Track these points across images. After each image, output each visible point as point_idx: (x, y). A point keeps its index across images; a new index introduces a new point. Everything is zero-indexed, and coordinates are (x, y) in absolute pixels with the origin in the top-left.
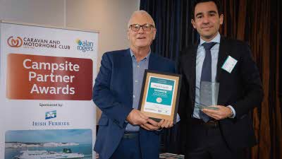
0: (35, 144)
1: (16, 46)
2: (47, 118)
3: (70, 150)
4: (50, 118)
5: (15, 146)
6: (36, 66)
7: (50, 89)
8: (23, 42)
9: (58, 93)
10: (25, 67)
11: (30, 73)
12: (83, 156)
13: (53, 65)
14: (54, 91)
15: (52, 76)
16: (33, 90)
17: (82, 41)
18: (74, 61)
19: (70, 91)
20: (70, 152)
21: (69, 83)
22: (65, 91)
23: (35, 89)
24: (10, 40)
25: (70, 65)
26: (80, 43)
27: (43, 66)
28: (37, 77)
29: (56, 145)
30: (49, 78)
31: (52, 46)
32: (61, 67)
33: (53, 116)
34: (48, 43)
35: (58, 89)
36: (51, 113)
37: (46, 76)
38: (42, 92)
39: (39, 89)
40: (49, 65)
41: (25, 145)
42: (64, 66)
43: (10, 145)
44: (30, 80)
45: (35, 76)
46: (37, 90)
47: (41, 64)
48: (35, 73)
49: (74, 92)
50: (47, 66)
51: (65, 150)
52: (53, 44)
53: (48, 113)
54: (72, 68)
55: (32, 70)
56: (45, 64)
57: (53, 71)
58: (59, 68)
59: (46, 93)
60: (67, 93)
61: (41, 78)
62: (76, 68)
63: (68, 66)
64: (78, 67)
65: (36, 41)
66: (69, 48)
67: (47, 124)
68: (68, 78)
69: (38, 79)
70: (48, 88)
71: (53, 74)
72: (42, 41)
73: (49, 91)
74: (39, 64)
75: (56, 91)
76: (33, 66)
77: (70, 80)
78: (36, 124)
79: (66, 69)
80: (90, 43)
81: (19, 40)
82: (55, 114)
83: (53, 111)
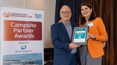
1: (7, 17)
2: (22, 49)
3: (32, 63)
5: (8, 62)
7: (23, 36)
8: (11, 15)
10: (12, 26)
11: (14, 29)
13: (24, 25)
14: (25, 36)
16: (15, 36)
17: (37, 14)
18: (34, 23)
19: (32, 37)
21: (32, 33)
23: (16, 36)
24: (5, 14)
25: (32, 25)
26: (36, 15)
27: (20, 25)
28: (17, 30)
29: (26, 61)
30: (22, 31)
31: (24, 16)
32: (28, 26)
35: (27, 35)
38: (20, 37)
42: (29, 25)
43: (6, 62)
44: (14, 32)
46: (17, 36)
49: (34, 37)
50: (22, 25)
51: (30, 63)
56: (21, 25)
58: (27, 26)
60: (31, 37)
61: (19, 31)
62: (35, 26)
64: (36, 26)
65: (16, 14)
66: (31, 17)
67: (22, 51)
70: (22, 35)
71: (25, 29)
72: (19, 14)
73: (23, 37)
74: (18, 24)
75: (26, 37)
76: (15, 26)
77: (32, 32)
78: (17, 52)
79: (30, 27)
80: (41, 15)
81: (9, 14)
82: (26, 47)
83: (25, 46)
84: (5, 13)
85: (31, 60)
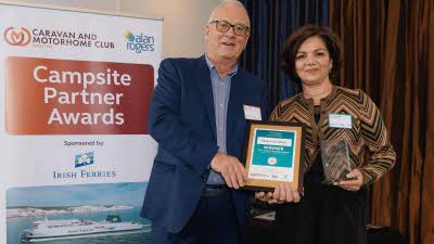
0: (59, 209)
1: (19, 44)
2: (78, 165)
3: (118, 217)
5: (25, 214)
6: (56, 77)
7: (81, 117)
8: (32, 36)
9: (96, 122)
10: (37, 79)
11: (46, 89)
12: (141, 226)
13: (85, 75)
14: (89, 119)
15: (84, 94)
16: (52, 119)
17: (135, 34)
19: (115, 120)
20: (119, 221)
21: (113, 106)
22: (108, 119)
23: (55, 116)
25: (116, 75)
26: (131, 37)
27: (68, 76)
28: (58, 96)
29: (94, 209)
30: (79, 98)
31: (83, 44)
32: (100, 78)
33: (88, 161)
34: (77, 38)
35: (96, 115)
36: (85, 157)
37: (74, 95)
38: (68, 122)
39: (63, 118)
40: (79, 74)
41: (40, 211)
42: (106, 77)
43: (15, 212)
44: (46, 101)
45: (55, 95)
46: (59, 119)
47: (64, 74)
48: (54, 90)
49: (123, 121)
50: (76, 77)
51: (110, 218)
52: (85, 40)
53: (80, 156)
54: (119, 80)
55: (49, 84)
56: (72, 75)
57: (85, 86)
58: (97, 80)
59: (75, 122)
60: (112, 122)
61: (66, 98)
62: (126, 79)
63: (112, 78)
64: (129, 79)
65: (54, 34)
66: (112, 45)
67: (79, 175)
68: (113, 98)
69: (60, 101)
70: (78, 114)
71: (87, 91)
72: (65, 35)
73: (80, 119)
74: (61, 74)
75: (93, 120)
76: (51, 78)
77: (115, 101)
78: (59, 175)
79: (109, 83)
80: (149, 39)
81: (25, 33)
82: (92, 158)
84: (10, 32)
85: (113, 208)
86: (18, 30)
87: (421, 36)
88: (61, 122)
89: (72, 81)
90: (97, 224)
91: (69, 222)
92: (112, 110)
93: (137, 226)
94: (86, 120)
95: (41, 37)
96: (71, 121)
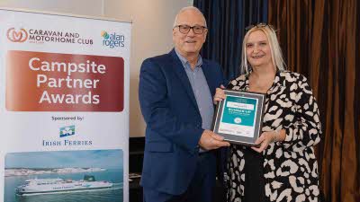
0: (46, 170)
1: (19, 41)
2: (62, 136)
3: (93, 177)
4: (66, 135)
5: (19, 174)
6: (47, 67)
7: (65, 98)
8: (29, 35)
9: (77, 102)
10: (32, 68)
11: (39, 76)
12: (111, 185)
13: (70, 65)
14: (71, 100)
15: (68, 80)
16: (42, 99)
17: (109, 34)
18: (98, 60)
19: (93, 100)
20: (94, 180)
21: (92, 90)
22: (87, 99)
23: (45, 97)
25: (93, 65)
26: (106, 35)
27: (56, 66)
28: (48, 81)
29: (75, 171)
30: (64, 83)
31: (68, 41)
32: (81, 68)
33: (70, 132)
35: (77, 97)
36: (67, 129)
38: (55, 101)
39: (51, 98)
40: (65, 65)
41: (32, 172)
42: (86, 67)
43: (12, 172)
44: (39, 85)
45: (45, 80)
46: (48, 99)
47: (53, 64)
48: (45, 76)
49: (98, 101)
50: (62, 66)
51: (86, 178)
52: (70, 38)
53: (64, 129)
54: (96, 68)
55: (41, 72)
56: (59, 65)
57: (69, 74)
58: (79, 69)
59: (61, 102)
60: (90, 102)
61: (54, 83)
62: (102, 69)
63: (91, 67)
64: (104, 68)
65: (46, 33)
66: (91, 42)
67: (62, 143)
68: (91, 83)
69: (49, 84)
70: (63, 96)
71: (71, 77)
72: (55, 34)
73: (64, 101)
74: (50, 64)
75: (75, 100)
76: (42, 67)
77: (92, 85)
78: (47, 143)
79: (88, 71)
80: (120, 37)
81: (23, 32)
82: (73, 130)
83: (71, 127)
85: (89, 170)
86: (18, 30)
87: (341, 35)
88: (50, 102)
89: (59, 70)
90: (77, 183)
91: (54, 180)
92: (90, 93)
93: (108, 184)
94: (69, 100)
95: (36, 35)
96: (58, 101)
